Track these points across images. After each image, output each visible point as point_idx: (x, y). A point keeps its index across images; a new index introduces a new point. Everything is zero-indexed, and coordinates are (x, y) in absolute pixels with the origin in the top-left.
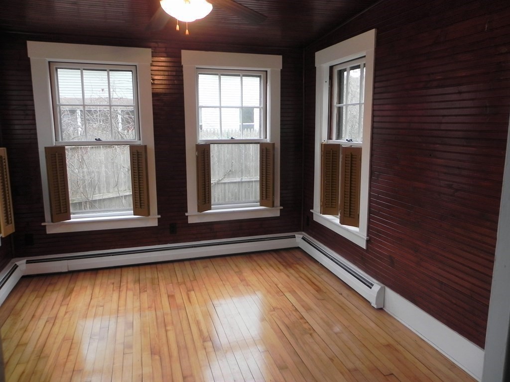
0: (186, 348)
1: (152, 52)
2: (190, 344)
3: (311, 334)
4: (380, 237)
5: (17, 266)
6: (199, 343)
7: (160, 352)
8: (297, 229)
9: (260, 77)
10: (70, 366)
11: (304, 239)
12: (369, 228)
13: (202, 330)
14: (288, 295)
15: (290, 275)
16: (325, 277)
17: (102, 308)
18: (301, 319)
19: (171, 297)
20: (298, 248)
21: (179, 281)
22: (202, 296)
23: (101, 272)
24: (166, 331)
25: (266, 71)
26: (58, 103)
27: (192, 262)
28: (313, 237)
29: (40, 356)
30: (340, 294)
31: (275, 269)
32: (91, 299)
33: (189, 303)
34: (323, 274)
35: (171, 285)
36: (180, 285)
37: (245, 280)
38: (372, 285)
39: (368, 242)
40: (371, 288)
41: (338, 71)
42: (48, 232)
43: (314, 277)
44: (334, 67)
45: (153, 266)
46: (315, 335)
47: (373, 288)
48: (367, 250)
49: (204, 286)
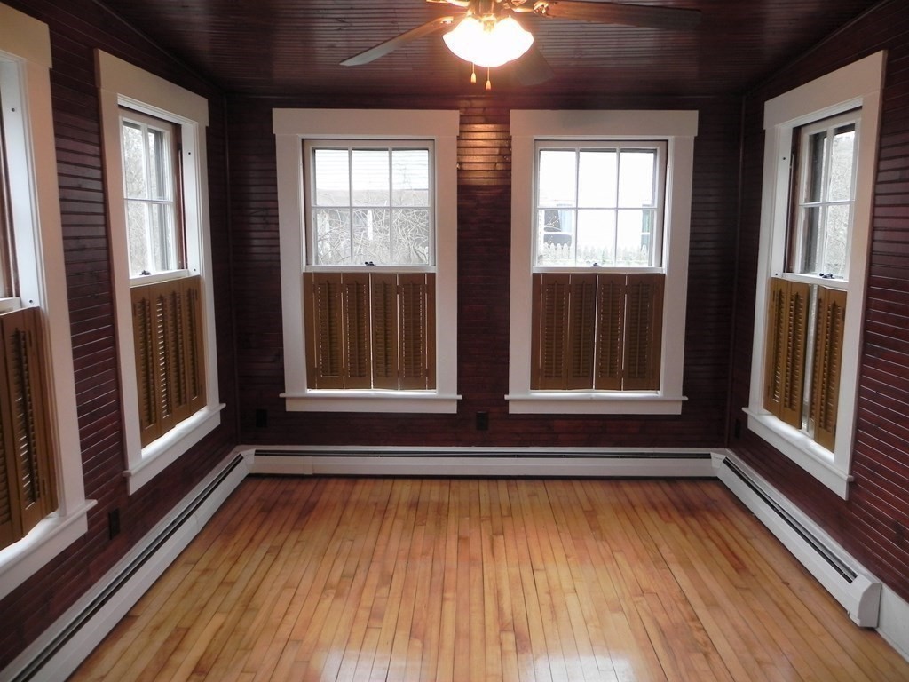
0: (469, 636)
1: (461, 116)
2: (476, 633)
3: (706, 655)
4: (876, 479)
5: (242, 458)
6: (492, 632)
7: (424, 635)
8: (717, 443)
9: (654, 151)
10: (284, 631)
11: (727, 462)
12: (855, 459)
13: (502, 609)
14: (676, 569)
15: (687, 529)
16: (760, 544)
17: (351, 542)
18: (693, 620)
19: (463, 540)
20: (716, 479)
21: (482, 514)
22: (517, 548)
23: (362, 481)
24: (443, 599)
25: (667, 141)
26: (312, 205)
27: (512, 482)
28: (746, 462)
29: (247, 606)
30: (784, 583)
31: (660, 515)
32: (338, 525)
33: (491, 556)
34: (756, 537)
35: (468, 518)
36: (482, 521)
37: (599, 528)
38: (855, 576)
39: (852, 485)
40: (850, 581)
41: (810, 136)
42: (288, 409)
43: (736, 541)
44: (803, 129)
45: (444, 481)
46: (713, 656)
47: (855, 581)
48: (848, 503)
49: (523, 529)
